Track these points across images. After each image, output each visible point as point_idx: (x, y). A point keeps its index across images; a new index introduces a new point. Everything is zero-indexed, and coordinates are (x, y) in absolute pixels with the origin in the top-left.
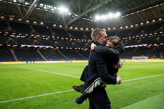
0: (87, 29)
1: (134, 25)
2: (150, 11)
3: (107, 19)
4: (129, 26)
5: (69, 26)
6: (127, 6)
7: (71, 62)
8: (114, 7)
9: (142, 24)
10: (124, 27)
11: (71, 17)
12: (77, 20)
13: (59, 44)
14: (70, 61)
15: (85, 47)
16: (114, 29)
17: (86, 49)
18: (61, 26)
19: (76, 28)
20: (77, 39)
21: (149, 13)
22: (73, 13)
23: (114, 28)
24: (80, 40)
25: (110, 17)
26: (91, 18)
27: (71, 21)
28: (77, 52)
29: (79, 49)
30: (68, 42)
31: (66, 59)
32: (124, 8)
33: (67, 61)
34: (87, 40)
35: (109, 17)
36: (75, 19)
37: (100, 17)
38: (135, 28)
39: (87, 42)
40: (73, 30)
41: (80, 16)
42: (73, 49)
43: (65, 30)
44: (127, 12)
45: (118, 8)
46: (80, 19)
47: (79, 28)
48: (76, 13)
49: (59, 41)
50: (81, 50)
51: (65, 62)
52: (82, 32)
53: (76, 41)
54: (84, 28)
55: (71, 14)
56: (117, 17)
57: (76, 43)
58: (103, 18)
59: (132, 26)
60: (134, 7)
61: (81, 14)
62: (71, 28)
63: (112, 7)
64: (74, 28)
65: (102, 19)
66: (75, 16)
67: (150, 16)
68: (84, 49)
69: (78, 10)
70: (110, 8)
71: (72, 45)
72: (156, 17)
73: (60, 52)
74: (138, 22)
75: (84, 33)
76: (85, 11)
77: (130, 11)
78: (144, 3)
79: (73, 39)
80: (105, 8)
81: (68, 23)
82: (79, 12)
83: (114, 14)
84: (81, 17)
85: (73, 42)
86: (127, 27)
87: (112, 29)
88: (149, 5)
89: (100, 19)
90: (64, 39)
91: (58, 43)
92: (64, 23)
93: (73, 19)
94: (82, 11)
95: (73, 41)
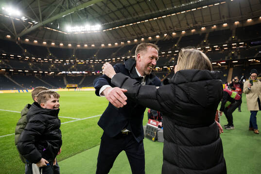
0: (53, 44)
1: (119, 43)
2: (138, 27)
3: (83, 31)
4: (113, 44)
5: (23, 38)
6: (110, 18)
7: (27, 91)
8: (93, 16)
9: (129, 42)
10: (106, 45)
11: (26, 24)
12: (37, 30)
13: (5, 64)
14: (25, 91)
15: (50, 70)
16: (93, 47)
17: (52, 73)
18: (9, 36)
19: (36, 41)
20: (37, 58)
21: (137, 28)
22: (30, 18)
23: (93, 45)
24: (43, 59)
25: (88, 30)
26: (58, 28)
27: (27, 30)
28: (37, 77)
29: (40, 72)
30: (21, 62)
31: (18, 88)
32: (105, 20)
33: (21, 91)
34: (54, 60)
35: (85, 30)
36: (32, 28)
37: (73, 28)
38: (121, 47)
39: (54, 63)
40: (31, 44)
41: (41, 24)
42: (31, 72)
43: (17, 43)
44: (109, 24)
45: (98, 18)
46: (41, 28)
47: (40, 42)
48: (34, 18)
49: (6, 59)
50: (43, 74)
51: (17, 91)
52: (44, 48)
53: (35, 61)
54: (49, 42)
55: (26, 19)
56: (97, 31)
57: (35, 63)
58: (77, 31)
59: (116, 44)
60: (119, 19)
61: (43, 20)
62: (27, 40)
63: (89, 16)
64: (31, 40)
65: (75, 31)
66: (33, 23)
67: (138, 33)
68: (49, 72)
69: (38, 15)
70: (87, 16)
71: (29, 66)
72: (145, 35)
73: (9, 76)
74: (124, 39)
75: (48, 49)
76: (50, 17)
77: (114, 24)
78: (131, 16)
79: (30, 57)
80: (80, 17)
81: (21, 32)
82: (39, 17)
83: (93, 26)
84: (43, 26)
85: (31, 62)
86: (110, 45)
87: (89, 45)
88: (137, 18)
89: (73, 31)
90: (15, 57)
91: (3, 63)
92: (14, 32)
93: (30, 27)
94: (44, 17)
95: (30, 60)
